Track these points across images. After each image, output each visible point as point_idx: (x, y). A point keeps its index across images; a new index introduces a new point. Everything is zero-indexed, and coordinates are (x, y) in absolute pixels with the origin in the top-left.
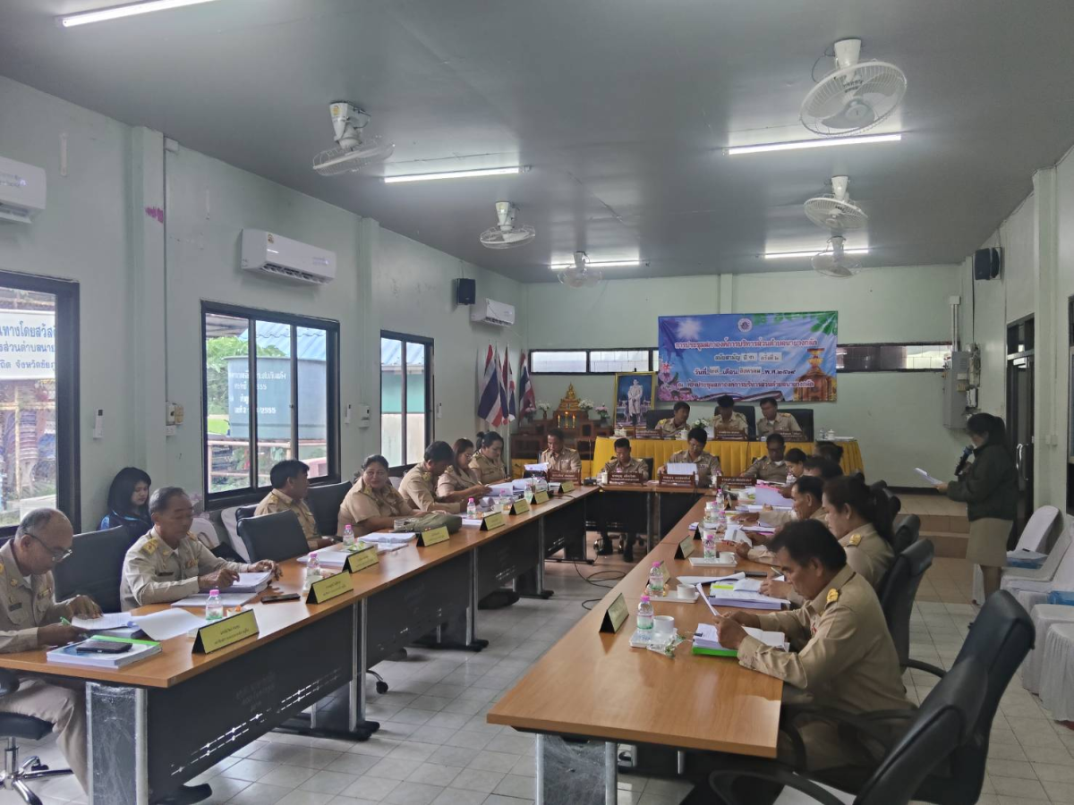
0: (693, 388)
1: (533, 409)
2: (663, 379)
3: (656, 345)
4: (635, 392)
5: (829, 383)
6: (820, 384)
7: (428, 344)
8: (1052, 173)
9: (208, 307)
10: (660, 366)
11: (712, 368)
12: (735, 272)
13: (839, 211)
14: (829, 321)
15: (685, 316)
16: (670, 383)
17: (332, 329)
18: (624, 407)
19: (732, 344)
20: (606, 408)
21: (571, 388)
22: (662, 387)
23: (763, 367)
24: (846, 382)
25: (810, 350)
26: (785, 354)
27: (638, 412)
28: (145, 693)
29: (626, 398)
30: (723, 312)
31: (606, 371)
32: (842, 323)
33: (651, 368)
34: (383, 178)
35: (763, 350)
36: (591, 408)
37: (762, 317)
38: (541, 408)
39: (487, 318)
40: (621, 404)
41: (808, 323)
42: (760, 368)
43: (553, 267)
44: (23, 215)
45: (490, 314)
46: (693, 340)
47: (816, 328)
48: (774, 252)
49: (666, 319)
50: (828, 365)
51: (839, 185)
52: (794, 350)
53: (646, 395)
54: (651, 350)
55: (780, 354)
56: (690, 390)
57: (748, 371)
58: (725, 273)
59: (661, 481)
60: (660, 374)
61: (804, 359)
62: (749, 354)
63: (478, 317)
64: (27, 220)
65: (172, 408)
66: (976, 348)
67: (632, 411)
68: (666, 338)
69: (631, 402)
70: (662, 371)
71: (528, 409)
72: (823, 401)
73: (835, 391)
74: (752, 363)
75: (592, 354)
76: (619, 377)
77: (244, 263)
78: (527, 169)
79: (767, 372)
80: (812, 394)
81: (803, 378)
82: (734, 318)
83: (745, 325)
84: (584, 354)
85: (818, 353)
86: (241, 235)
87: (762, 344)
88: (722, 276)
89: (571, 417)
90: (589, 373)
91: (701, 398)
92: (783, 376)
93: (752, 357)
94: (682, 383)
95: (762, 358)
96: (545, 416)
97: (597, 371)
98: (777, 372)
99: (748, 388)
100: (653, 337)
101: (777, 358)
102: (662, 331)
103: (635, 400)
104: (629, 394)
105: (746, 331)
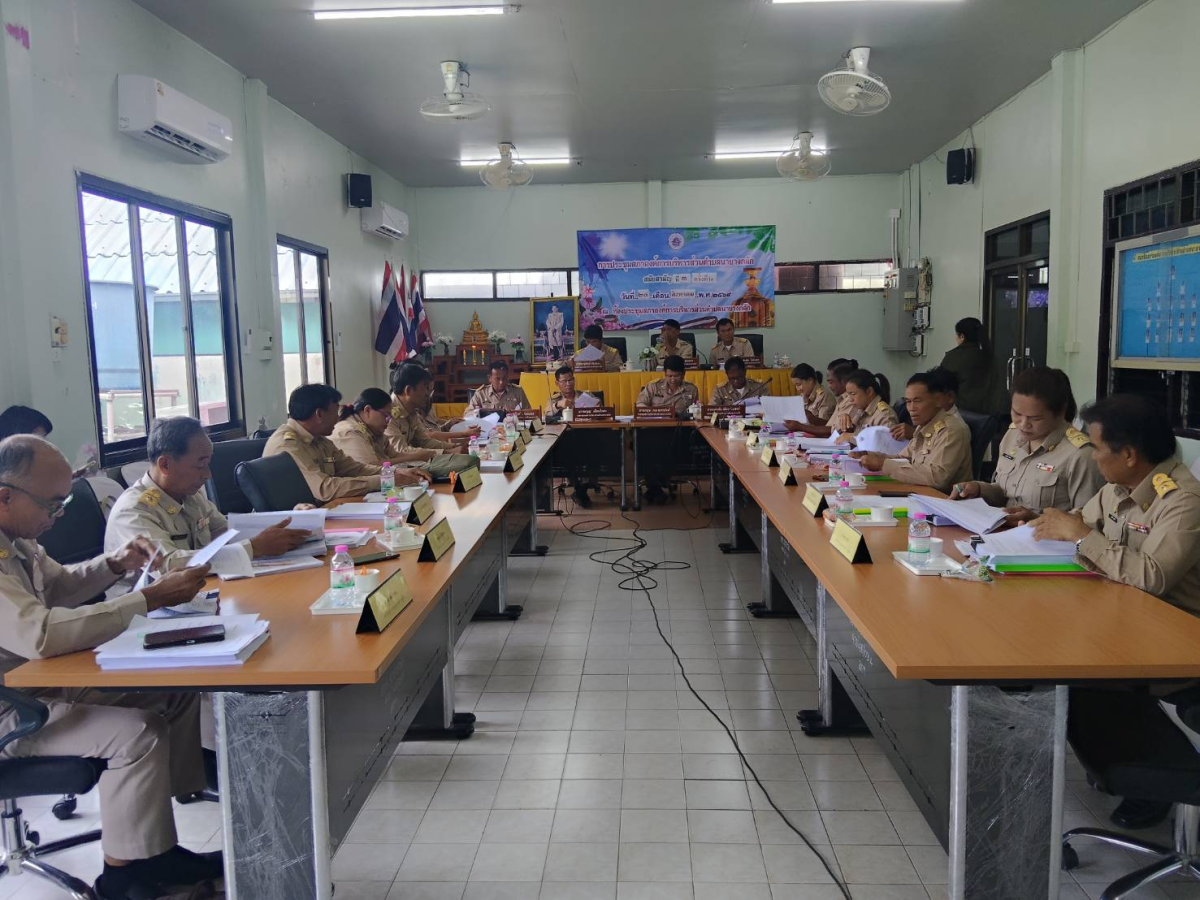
0: (619, 316)
1: (431, 343)
2: (585, 305)
3: (577, 266)
4: (555, 320)
5: (767, 306)
6: (757, 308)
7: (322, 257)
8: (1079, 55)
9: (86, 182)
10: (581, 289)
11: (641, 291)
12: (664, 181)
13: (859, 90)
14: (766, 236)
15: (608, 231)
16: (593, 310)
17: (223, 227)
18: (543, 339)
19: (662, 264)
20: (522, 340)
21: (475, 318)
22: (584, 315)
23: (696, 289)
24: (784, 305)
25: (747, 269)
26: (720, 274)
27: (559, 344)
28: (320, 696)
29: (543, 327)
30: (651, 226)
31: (516, 296)
32: (779, 239)
33: (570, 292)
34: (312, 13)
35: (697, 270)
36: (505, 341)
37: (695, 232)
38: (442, 342)
39: (383, 228)
40: (539, 336)
41: (744, 239)
42: (693, 291)
43: (463, 164)
45: (385, 223)
46: (618, 259)
47: (753, 245)
48: (726, 152)
49: (586, 234)
50: (766, 286)
51: (860, 58)
52: (731, 270)
53: (568, 324)
54: (569, 271)
55: (715, 274)
56: (614, 316)
57: (680, 294)
58: (653, 179)
59: (636, 415)
60: (581, 299)
61: (741, 279)
62: (681, 275)
66: (927, 263)
67: (551, 345)
68: (586, 256)
69: (550, 333)
70: (584, 296)
71: (425, 344)
72: (761, 326)
73: (773, 316)
74: (686, 286)
75: (503, 279)
76: (535, 303)
77: (122, 123)
78: (515, 9)
79: (700, 295)
80: (750, 319)
81: (739, 302)
82: (664, 232)
83: (676, 242)
84: (490, 276)
85: (755, 273)
86: (116, 80)
87: (695, 263)
88: (650, 183)
89: (479, 352)
90: (495, 299)
91: (629, 327)
92: (718, 299)
93: (684, 278)
94: (606, 310)
95: (695, 279)
96: (447, 351)
97: (506, 296)
98: (711, 294)
99: (681, 314)
100: (572, 256)
101: (711, 280)
102: (581, 247)
103: (555, 330)
104: (548, 324)
105: (677, 248)
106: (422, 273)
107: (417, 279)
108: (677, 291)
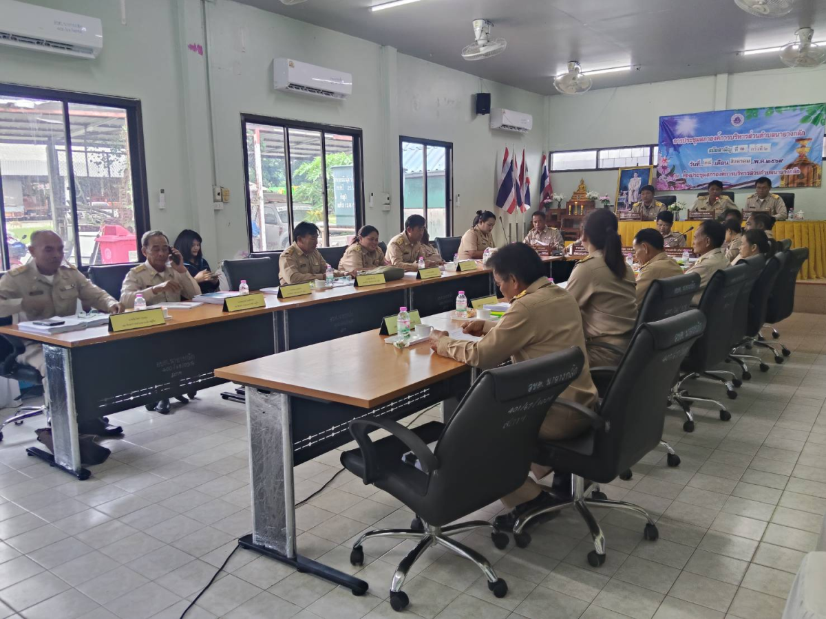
0: (688, 178)
1: (549, 201)
2: (661, 171)
3: (657, 142)
4: (635, 183)
5: (815, 170)
6: (805, 171)
7: (449, 146)
9: (248, 118)
10: (659, 160)
11: (705, 160)
12: (731, 72)
14: (818, 112)
15: (683, 115)
16: (667, 175)
17: (356, 135)
19: (724, 138)
20: (608, 198)
21: (582, 182)
22: (659, 178)
23: (753, 157)
25: (799, 140)
26: (774, 144)
27: (636, 200)
28: (68, 351)
29: (626, 188)
30: (717, 109)
31: (611, 167)
33: (651, 162)
34: (369, 8)
35: (754, 142)
36: (596, 198)
37: (754, 111)
38: (557, 200)
39: (504, 126)
40: (622, 195)
41: (796, 115)
42: (750, 158)
43: (557, 78)
44: (90, 53)
45: (505, 122)
46: (689, 136)
47: (805, 120)
48: (753, 48)
49: (666, 119)
50: (815, 154)
52: (783, 141)
54: (652, 147)
55: (770, 144)
56: (682, 180)
57: (738, 162)
58: (720, 73)
60: (659, 167)
61: (792, 148)
62: (740, 147)
63: (496, 125)
64: (92, 56)
65: (218, 190)
67: (630, 200)
68: (665, 135)
69: (630, 192)
70: (661, 165)
71: (546, 201)
72: (807, 186)
73: (820, 177)
74: (743, 154)
75: (602, 153)
76: (622, 171)
77: (275, 85)
80: (798, 181)
81: (790, 166)
82: (727, 114)
83: (737, 120)
84: (594, 153)
85: (806, 142)
86: (272, 62)
87: (753, 136)
88: (719, 76)
89: (579, 206)
90: (598, 169)
91: (694, 187)
92: (771, 165)
93: (742, 149)
94: (678, 175)
95: (752, 149)
96: (559, 206)
97: (604, 167)
98: (765, 161)
99: (738, 176)
100: (654, 135)
101: (766, 149)
102: (662, 129)
103: (634, 191)
104: (629, 186)
105: (738, 125)
106: (551, 153)
107: (546, 157)
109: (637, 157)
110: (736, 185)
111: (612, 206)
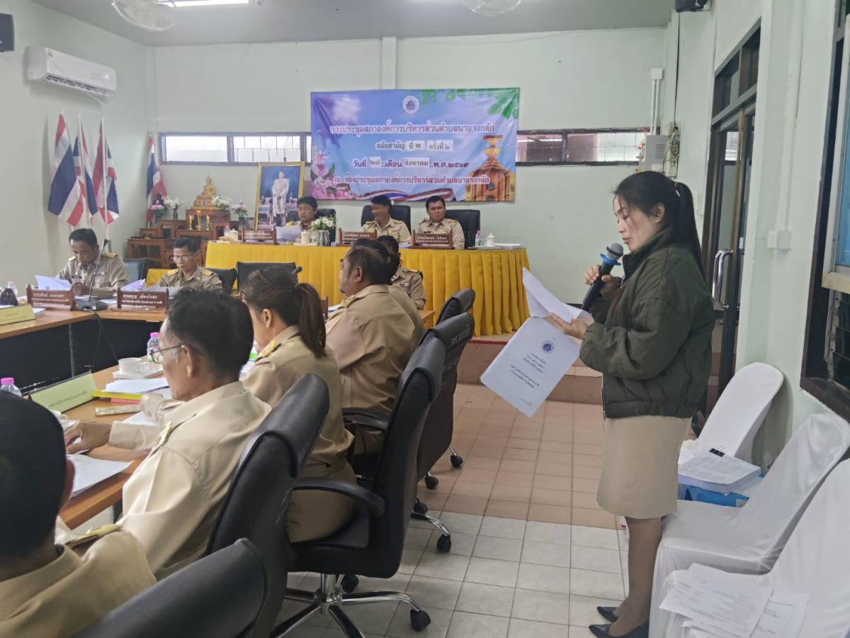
0: (352, 184)
1: (160, 207)
2: (316, 171)
3: (309, 130)
4: (280, 187)
5: (507, 178)
6: (496, 180)
10: (313, 155)
11: (374, 159)
12: (400, 37)
14: (509, 101)
15: (340, 93)
16: (325, 178)
19: (395, 130)
20: (244, 207)
21: (209, 181)
22: (315, 182)
23: (431, 158)
24: (523, 177)
25: (488, 137)
26: (457, 142)
27: (283, 212)
29: (269, 194)
30: (385, 87)
31: (249, 161)
32: (523, 105)
33: (303, 157)
35: (433, 137)
36: (228, 207)
37: (431, 94)
38: (171, 205)
39: (50, 77)
40: (264, 202)
41: (483, 103)
42: (427, 159)
45: (53, 71)
46: (351, 123)
47: (494, 110)
49: (320, 96)
50: (507, 157)
52: (469, 138)
54: (303, 136)
55: (452, 141)
56: (346, 185)
57: (414, 163)
58: (387, 36)
60: (313, 166)
61: (479, 148)
62: (415, 142)
63: (36, 75)
66: (675, 129)
67: (276, 211)
68: (320, 121)
69: (275, 200)
70: (317, 163)
71: (155, 207)
72: (499, 201)
73: (513, 189)
74: (420, 153)
75: (238, 142)
76: (263, 168)
79: (436, 164)
80: (487, 193)
81: (477, 173)
82: (398, 94)
83: (410, 105)
84: (224, 140)
85: (495, 141)
87: (431, 129)
88: (385, 40)
89: (203, 218)
90: (230, 163)
91: (361, 196)
92: (454, 170)
93: (418, 146)
94: (339, 178)
95: (430, 147)
96: (175, 215)
97: (240, 161)
98: (447, 164)
99: (414, 184)
100: (305, 118)
101: (447, 148)
102: (315, 110)
103: (280, 197)
104: (274, 191)
105: (412, 112)
106: (162, 135)
107: (155, 140)
108: (410, 159)
109: (283, 148)
110: (413, 196)
111: (251, 219)
